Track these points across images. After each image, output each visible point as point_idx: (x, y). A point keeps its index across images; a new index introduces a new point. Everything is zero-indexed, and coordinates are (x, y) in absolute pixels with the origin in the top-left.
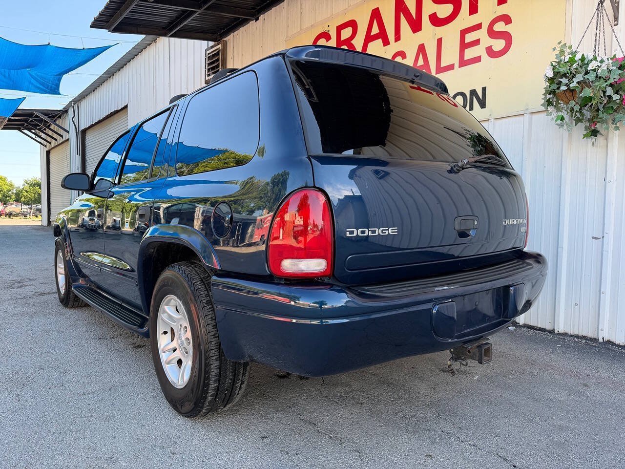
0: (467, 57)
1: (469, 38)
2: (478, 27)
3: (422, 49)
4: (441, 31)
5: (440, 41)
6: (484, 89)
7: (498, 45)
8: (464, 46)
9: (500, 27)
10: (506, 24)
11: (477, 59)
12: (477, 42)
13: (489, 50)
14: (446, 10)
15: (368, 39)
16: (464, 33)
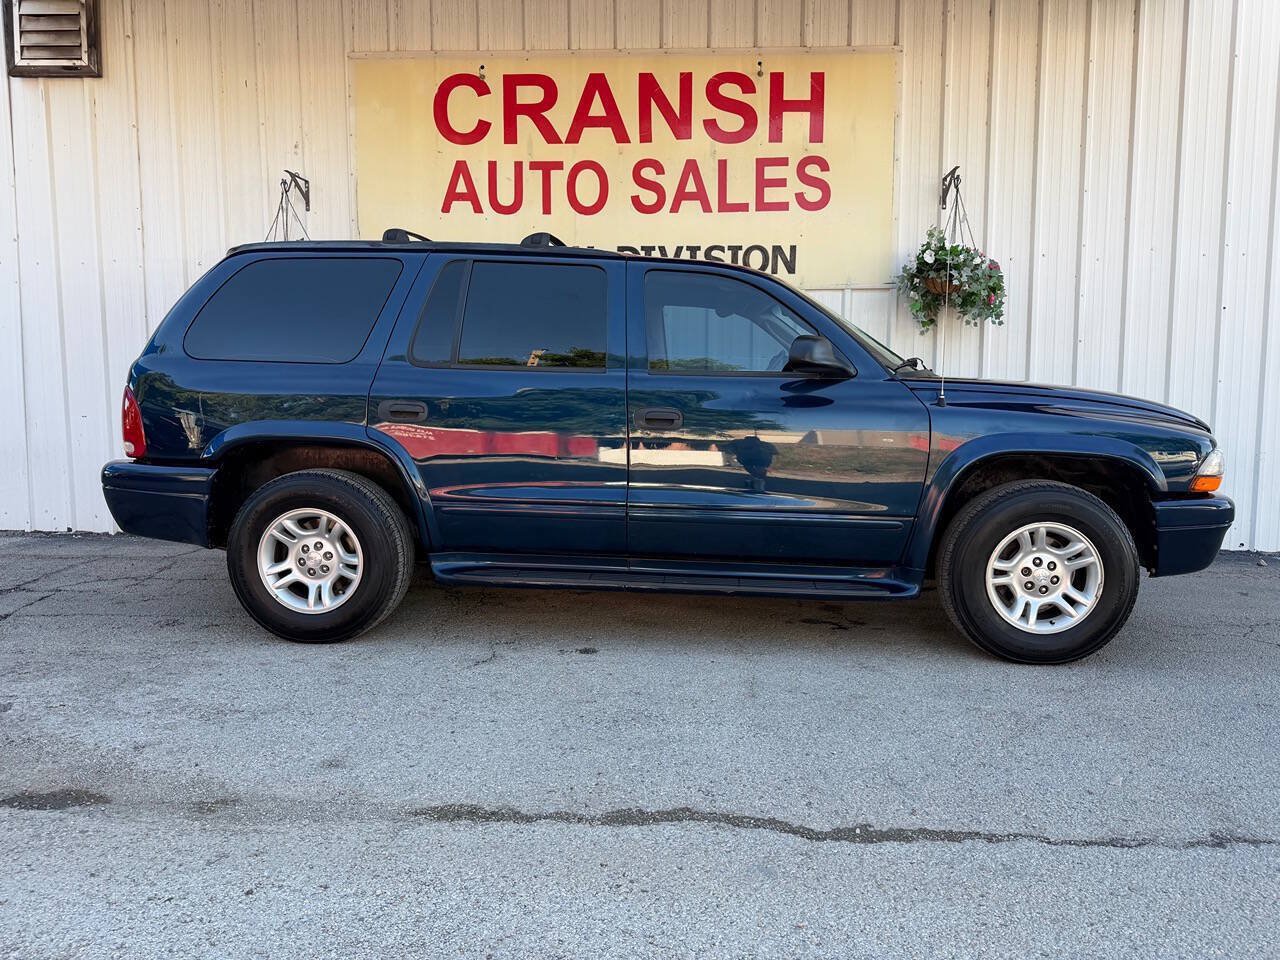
0: (767, 199)
1: (771, 173)
2: (783, 162)
3: (691, 167)
4: (724, 150)
5: (723, 165)
6: (793, 249)
7: (813, 195)
8: (762, 183)
9: (813, 170)
10: (822, 170)
11: (784, 206)
12: (782, 183)
13: (800, 197)
14: (731, 122)
15: (582, 120)
16: (762, 163)
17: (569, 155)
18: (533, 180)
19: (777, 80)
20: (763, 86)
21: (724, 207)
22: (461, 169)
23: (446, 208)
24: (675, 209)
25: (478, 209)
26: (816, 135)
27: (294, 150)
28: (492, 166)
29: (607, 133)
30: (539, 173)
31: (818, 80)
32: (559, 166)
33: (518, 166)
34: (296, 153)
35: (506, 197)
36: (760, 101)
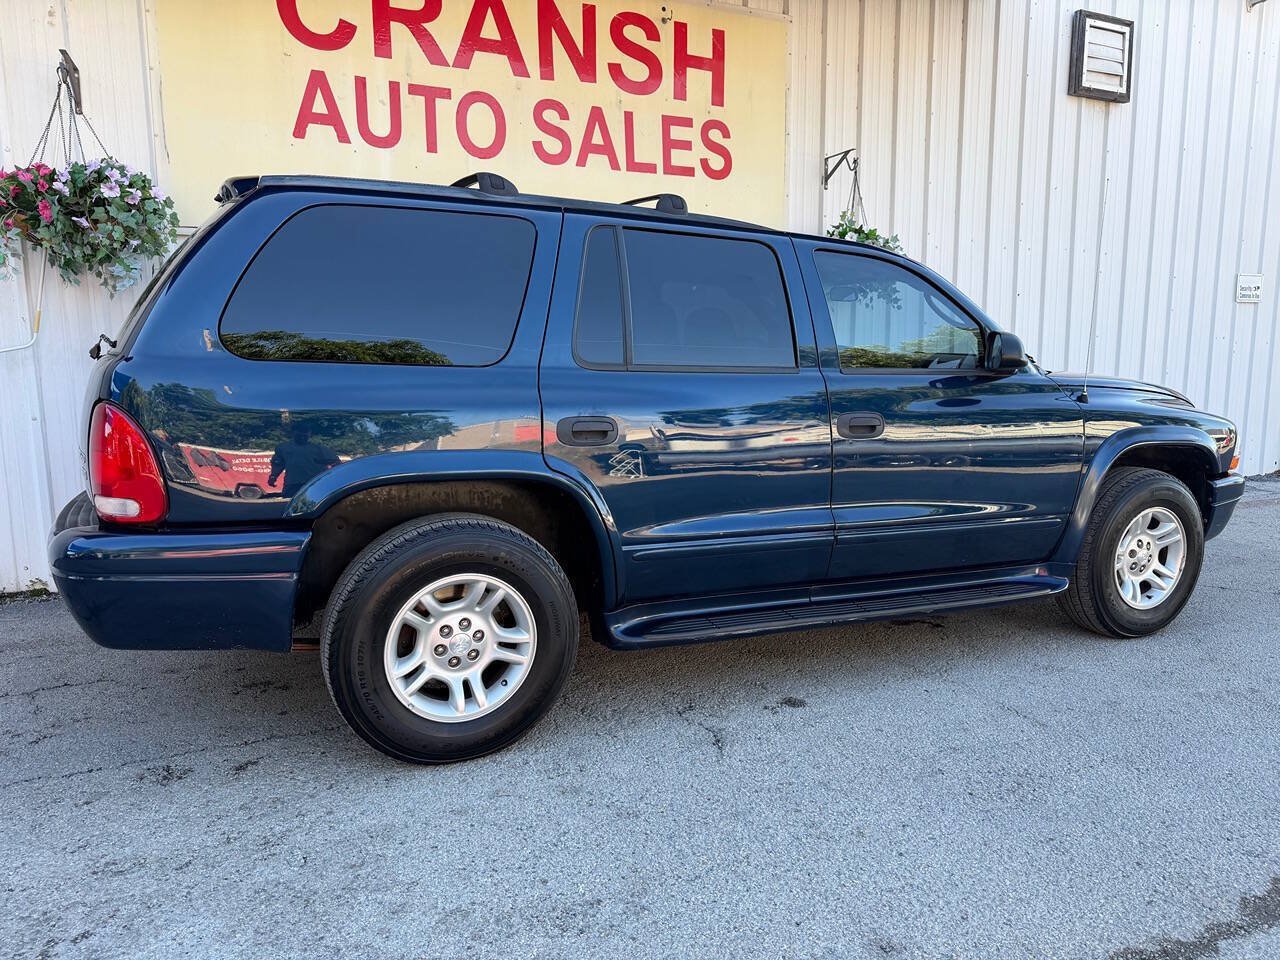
0: (674, 162)
1: (677, 133)
2: (687, 122)
3: (597, 116)
4: (631, 101)
5: (629, 116)
7: (717, 163)
8: (669, 144)
9: (715, 135)
10: (724, 137)
11: (688, 172)
13: (704, 163)
14: (637, 71)
15: (472, 40)
16: (668, 121)
17: (458, 82)
18: (413, 109)
19: (681, 30)
20: (667, 33)
21: (633, 166)
22: (318, 81)
23: (300, 132)
24: (581, 162)
25: (343, 137)
26: (718, 97)
27: (48, 19)
28: (361, 83)
29: (501, 61)
30: (421, 100)
31: (719, 37)
32: (446, 93)
33: (394, 87)
34: (51, 24)
35: (380, 126)
36: (664, 51)
